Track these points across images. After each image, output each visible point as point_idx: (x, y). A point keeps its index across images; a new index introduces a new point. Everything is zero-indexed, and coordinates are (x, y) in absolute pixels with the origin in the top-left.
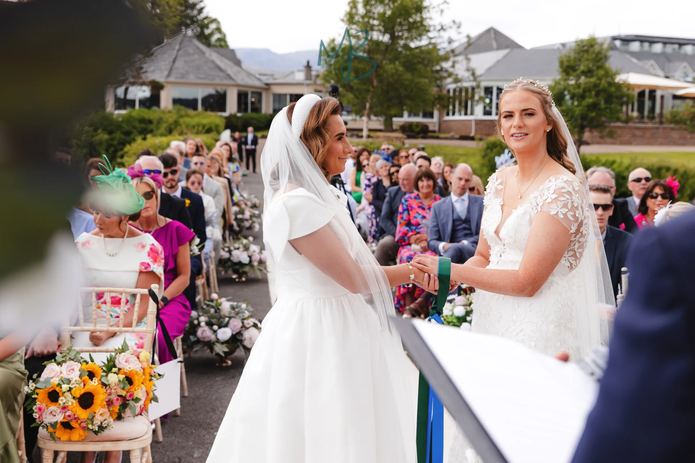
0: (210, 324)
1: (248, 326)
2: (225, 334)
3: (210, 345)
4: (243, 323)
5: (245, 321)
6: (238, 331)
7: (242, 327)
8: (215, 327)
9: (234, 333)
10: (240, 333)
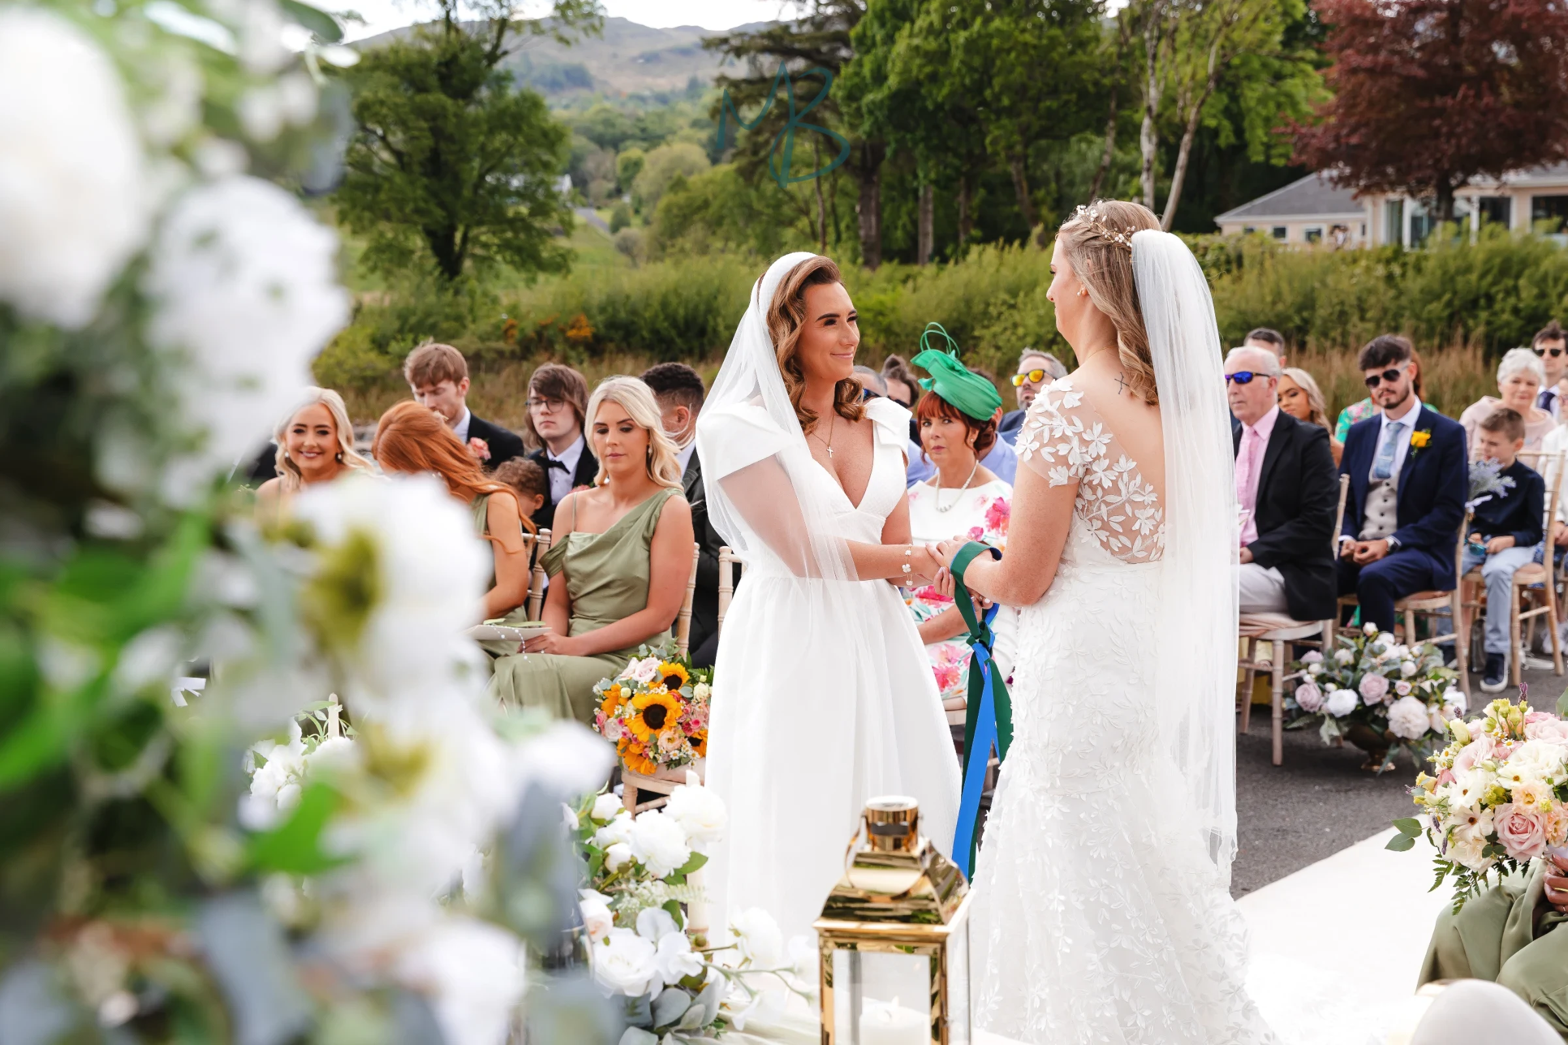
0: (1322, 679)
1: (1400, 692)
2: (1343, 701)
3: (1316, 719)
4: (1392, 685)
5: (1399, 683)
6: (1378, 700)
7: (1388, 692)
8: (1330, 686)
9: (1368, 703)
10: (1381, 705)
